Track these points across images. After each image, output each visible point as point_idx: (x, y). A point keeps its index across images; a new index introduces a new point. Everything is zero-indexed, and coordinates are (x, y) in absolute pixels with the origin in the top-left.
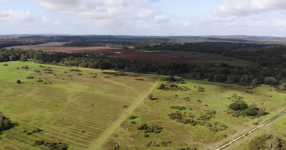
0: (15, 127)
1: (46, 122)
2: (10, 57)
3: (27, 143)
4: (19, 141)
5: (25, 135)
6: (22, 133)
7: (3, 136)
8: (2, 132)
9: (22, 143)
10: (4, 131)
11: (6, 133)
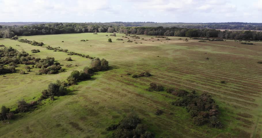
0: (114, 70)
1: (154, 68)
2: (99, 28)
3: (136, 87)
4: (123, 84)
5: (130, 78)
6: (125, 76)
7: (99, 77)
8: (98, 73)
9: (128, 86)
10: (100, 72)
11: (103, 74)
